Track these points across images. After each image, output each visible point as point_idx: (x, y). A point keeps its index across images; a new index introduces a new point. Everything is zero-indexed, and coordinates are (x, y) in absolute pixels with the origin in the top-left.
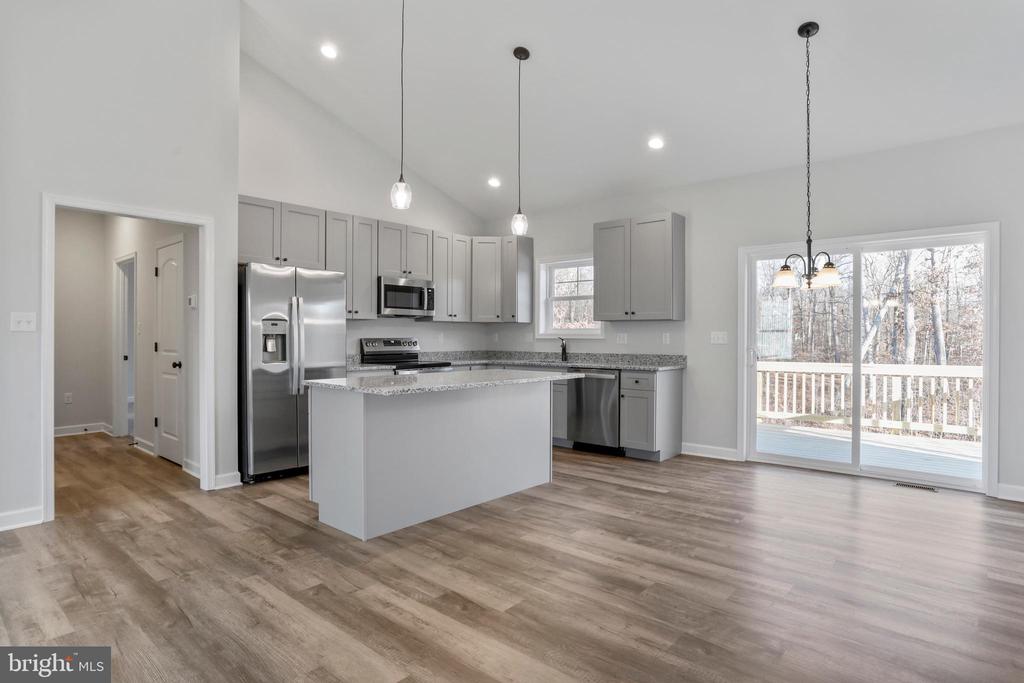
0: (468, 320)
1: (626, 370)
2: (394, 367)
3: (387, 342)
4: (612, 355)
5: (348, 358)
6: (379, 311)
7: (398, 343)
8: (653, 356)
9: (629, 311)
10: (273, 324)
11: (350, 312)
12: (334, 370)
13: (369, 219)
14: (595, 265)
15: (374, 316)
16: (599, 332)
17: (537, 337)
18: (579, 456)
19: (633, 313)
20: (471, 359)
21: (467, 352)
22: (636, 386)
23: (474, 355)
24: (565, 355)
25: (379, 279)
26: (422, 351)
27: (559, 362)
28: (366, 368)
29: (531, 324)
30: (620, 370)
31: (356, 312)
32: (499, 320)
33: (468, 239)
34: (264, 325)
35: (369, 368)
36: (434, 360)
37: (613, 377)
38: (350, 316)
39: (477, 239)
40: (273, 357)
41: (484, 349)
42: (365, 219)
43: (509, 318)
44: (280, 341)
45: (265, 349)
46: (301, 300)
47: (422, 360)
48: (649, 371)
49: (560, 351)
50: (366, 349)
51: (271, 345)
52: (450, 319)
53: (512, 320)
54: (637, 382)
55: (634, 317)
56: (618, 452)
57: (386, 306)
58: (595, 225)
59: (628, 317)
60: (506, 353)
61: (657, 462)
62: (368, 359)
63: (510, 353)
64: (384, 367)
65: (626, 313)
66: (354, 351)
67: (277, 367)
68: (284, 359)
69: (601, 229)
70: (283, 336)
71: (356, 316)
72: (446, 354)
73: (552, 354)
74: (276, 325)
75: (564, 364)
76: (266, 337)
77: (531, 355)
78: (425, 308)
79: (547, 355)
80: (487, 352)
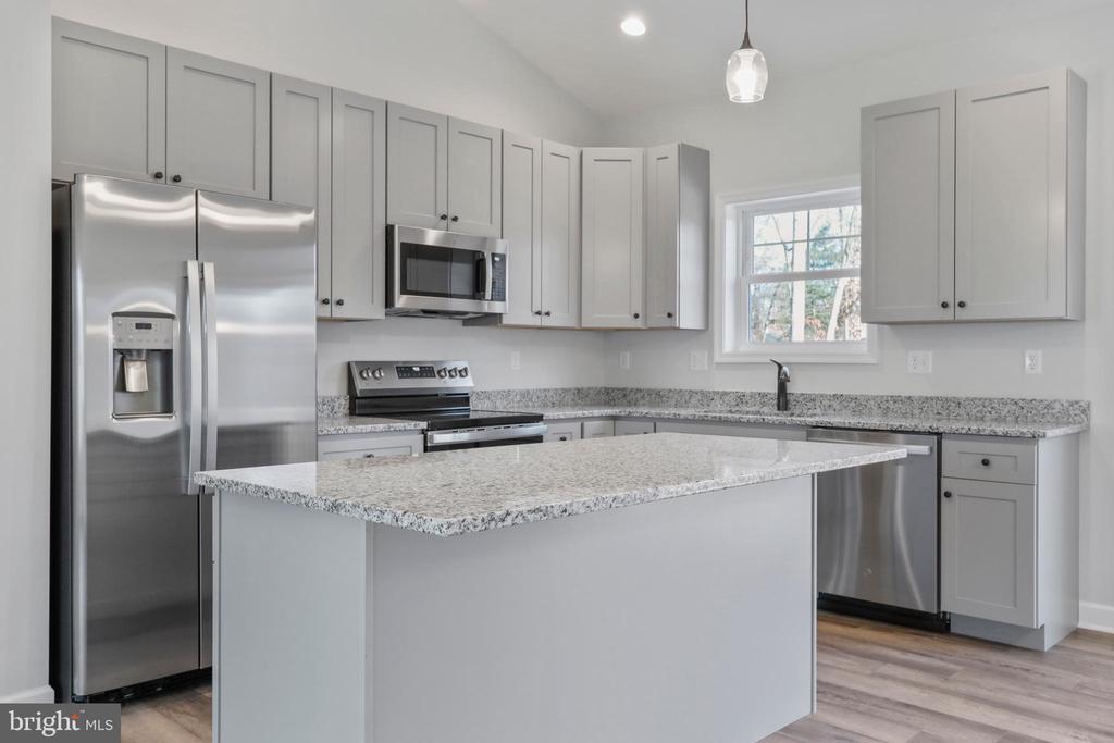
0: (573, 323)
1: (957, 435)
2: (424, 425)
3: (405, 370)
4: (895, 399)
5: (321, 403)
6: (389, 302)
7: (427, 371)
8: (1003, 402)
9: (950, 301)
10: (139, 326)
11: (325, 302)
12: (290, 428)
13: (370, 99)
14: (863, 203)
15: (378, 311)
16: (864, 349)
17: (717, 359)
18: (839, 629)
19: (962, 305)
20: (575, 405)
21: (564, 390)
22: (983, 472)
23: (581, 396)
24: (783, 399)
25: (389, 230)
26: (477, 390)
27: (772, 415)
28: (360, 428)
29: (705, 332)
30: (939, 435)
31: (340, 303)
32: (638, 324)
33: (573, 151)
34: (116, 327)
35: (369, 427)
36: (503, 408)
37: (923, 449)
38: (325, 312)
39: (591, 153)
40: (141, 402)
41: (601, 383)
42: (359, 96)
43: (658, 319)
44: (158, 366)
45: (121, 385)
46: (209, 270)
47: (478, 408)
48: (1020, 438)
49: (773, 389)
50: (361, 385)
51: (136, 375)
52: (537, 321)
53: (667, 323)
54: (986, 463)
55: (962, 314)
56: (933, 624)
57: (404, 291)
58: (867, 112)
59: (948, 314)
60: (650, 392)
61: (1036, 653)
62: (364, 405)
63: (658, 393)
64: (399, 424)
65: (945, 305)
66: (335, 388)
67: (151, 427)
68: (167, 409)
69: (878, 119)
70: (166, 355)
71: (339, 312)
72: (526, 394)
73: (752, 395)
74: (148, 326)
75: (783, 417)
76: (124, 356)
77: (707, 397)
78: (488, 296)
79: (741, 398)
80: (607, 391)
